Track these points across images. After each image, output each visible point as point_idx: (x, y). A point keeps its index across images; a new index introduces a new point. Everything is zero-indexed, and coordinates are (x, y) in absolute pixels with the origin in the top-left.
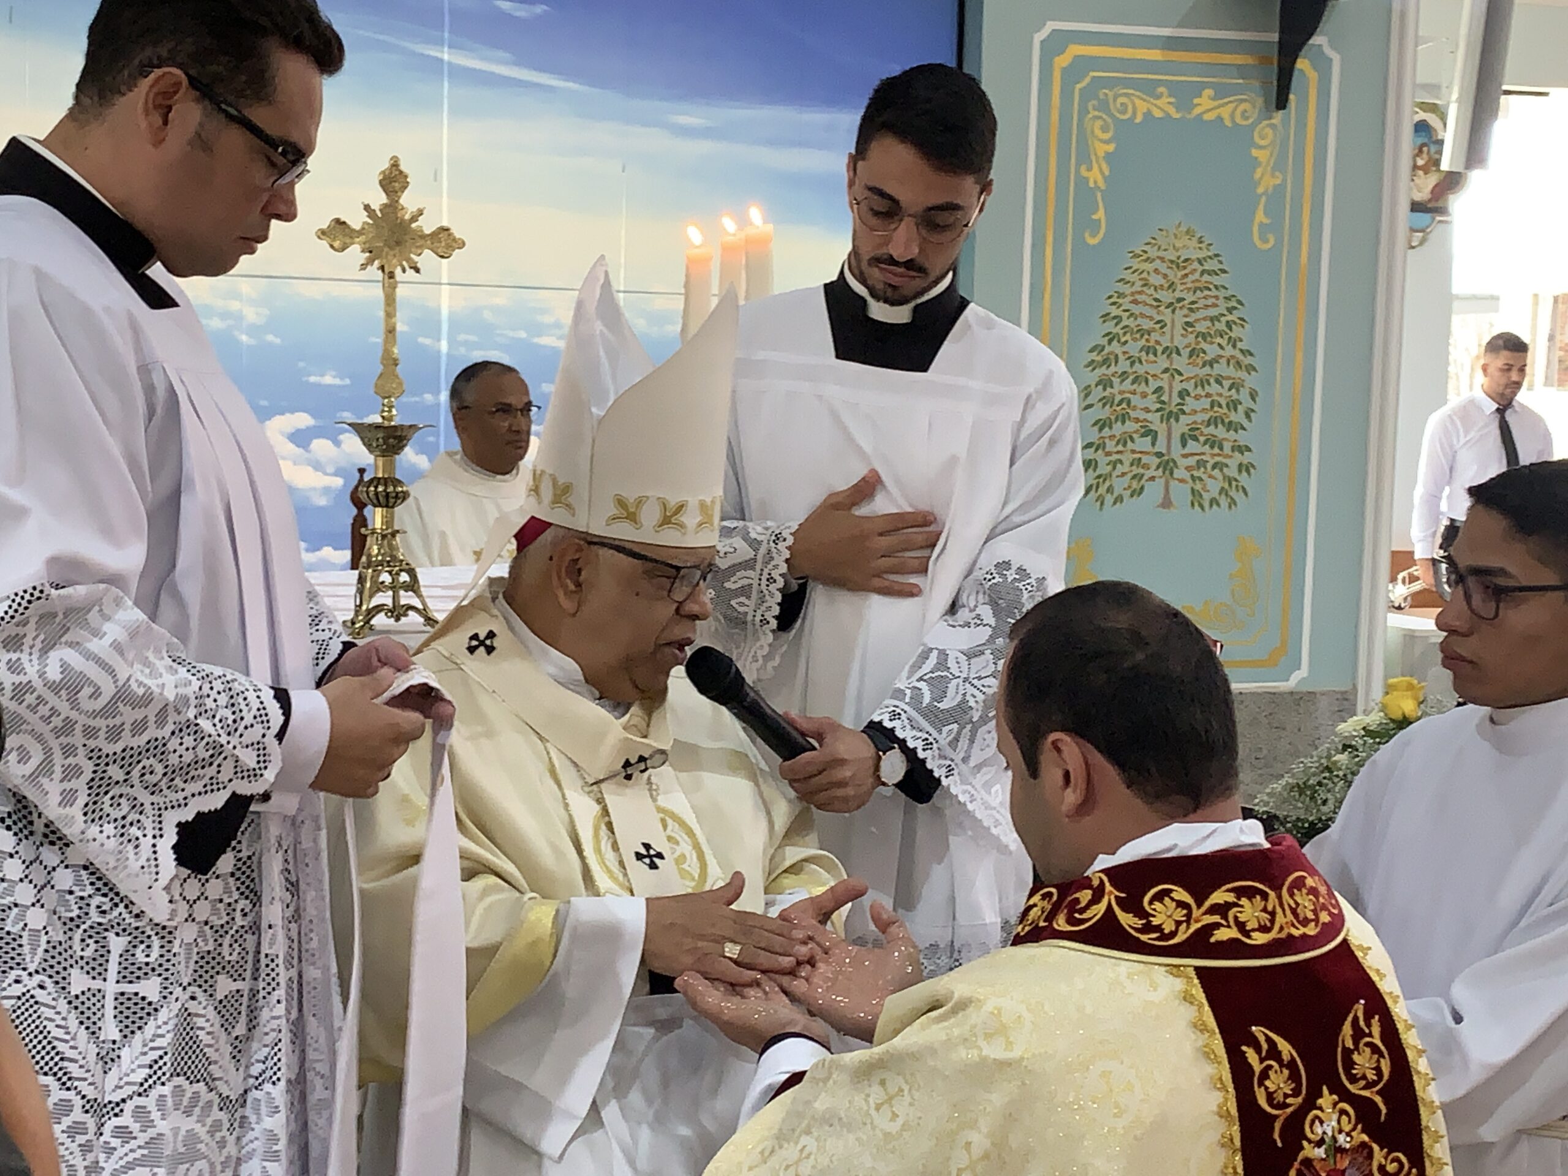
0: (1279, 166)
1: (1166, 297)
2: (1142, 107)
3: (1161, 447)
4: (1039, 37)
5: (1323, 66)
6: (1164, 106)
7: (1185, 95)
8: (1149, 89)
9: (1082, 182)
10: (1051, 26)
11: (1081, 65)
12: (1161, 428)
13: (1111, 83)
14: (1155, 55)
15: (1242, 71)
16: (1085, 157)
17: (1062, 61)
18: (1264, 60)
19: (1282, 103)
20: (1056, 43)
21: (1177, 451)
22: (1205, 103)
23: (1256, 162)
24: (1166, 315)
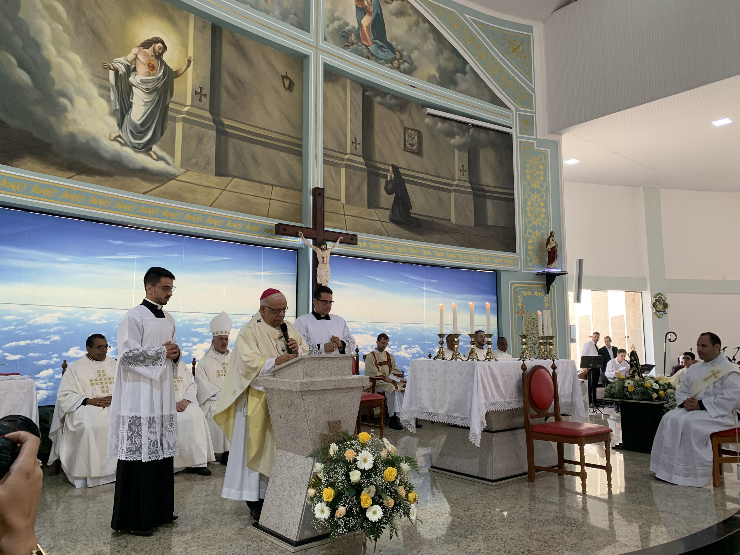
0: (548, 303)
1: (532, 324)
2: (526, 294)
3: (533, 349)
4: (510, 283)
5: (554, 287)
6: (529, 294)
7: (533, 292)
8: (527, 291)
9: (518, 306)
10: (511, 281)
11: (516, 287)
12: (533, 346)
13: (521, 290)
14: (528, 286)
15: (541, 288)
16: (518, 302)
17: (513, 287)
18: (544, 286)
19: (548, 293)
20: (512, 284)
21: (536, 350)
22: (536, 293)
23: (544, 302)
24: (533, 327)
